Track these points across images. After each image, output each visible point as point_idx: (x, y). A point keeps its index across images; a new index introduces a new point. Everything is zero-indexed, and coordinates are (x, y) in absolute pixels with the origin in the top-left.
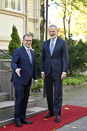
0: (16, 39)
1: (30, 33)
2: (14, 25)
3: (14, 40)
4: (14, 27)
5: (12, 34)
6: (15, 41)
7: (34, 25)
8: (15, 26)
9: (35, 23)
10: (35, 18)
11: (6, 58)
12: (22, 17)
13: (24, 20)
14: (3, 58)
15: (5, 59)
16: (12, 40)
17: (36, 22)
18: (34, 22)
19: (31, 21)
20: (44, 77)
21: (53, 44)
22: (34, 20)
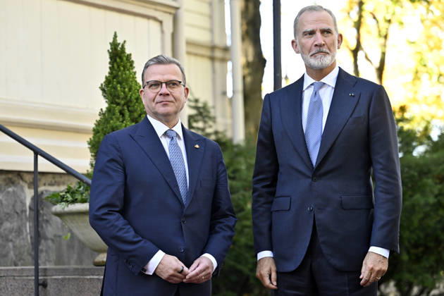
0: (128, 104)
1: (196, 101)
2: (115, 36)
3: (118, 108)
4: (114, 45)
5: (108, 81)
6: (122, 113)
7: (214, 71)
8: (120, 40)
9: (218, 65)
10: (218, 42)
11: (78, 197)
12: (155, 19)
13: (162, 32)
14: (62, 199)
15: (74, 201)
16: (109, 110)
17: (224, 60)
18: (212, 59)
19: (196, 55)
20: (274, 275)
21: (317, 104)
22: (213, 48)
